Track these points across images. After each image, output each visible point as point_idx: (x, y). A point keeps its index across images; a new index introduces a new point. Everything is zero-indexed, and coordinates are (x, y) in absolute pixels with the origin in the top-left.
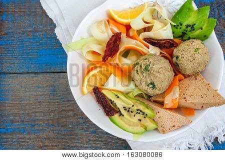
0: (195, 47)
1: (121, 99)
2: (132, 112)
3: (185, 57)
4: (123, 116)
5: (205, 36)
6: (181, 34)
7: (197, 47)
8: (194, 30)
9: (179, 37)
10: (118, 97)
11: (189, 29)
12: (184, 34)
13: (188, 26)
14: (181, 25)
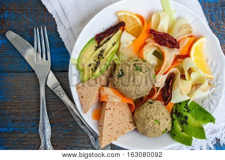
0: (161, 121)
1: (112, 48)
2: (99, 58)
3: (151, 109)
4: (96, 50)
5: (175, 135)
6: (179, 111)
7: (161, 123)
8: (182, 124)
9: (176, 110)
10: (113, 45)
11: (183, 119)
12: (179, 114)
13: (186, 118)
14: (188, 111)
